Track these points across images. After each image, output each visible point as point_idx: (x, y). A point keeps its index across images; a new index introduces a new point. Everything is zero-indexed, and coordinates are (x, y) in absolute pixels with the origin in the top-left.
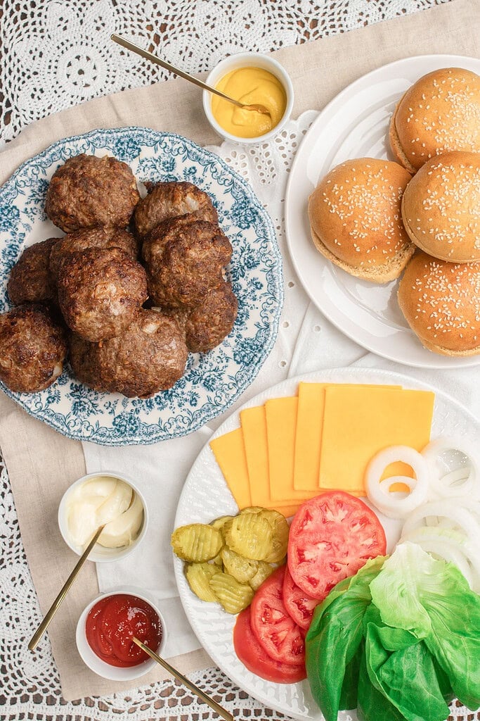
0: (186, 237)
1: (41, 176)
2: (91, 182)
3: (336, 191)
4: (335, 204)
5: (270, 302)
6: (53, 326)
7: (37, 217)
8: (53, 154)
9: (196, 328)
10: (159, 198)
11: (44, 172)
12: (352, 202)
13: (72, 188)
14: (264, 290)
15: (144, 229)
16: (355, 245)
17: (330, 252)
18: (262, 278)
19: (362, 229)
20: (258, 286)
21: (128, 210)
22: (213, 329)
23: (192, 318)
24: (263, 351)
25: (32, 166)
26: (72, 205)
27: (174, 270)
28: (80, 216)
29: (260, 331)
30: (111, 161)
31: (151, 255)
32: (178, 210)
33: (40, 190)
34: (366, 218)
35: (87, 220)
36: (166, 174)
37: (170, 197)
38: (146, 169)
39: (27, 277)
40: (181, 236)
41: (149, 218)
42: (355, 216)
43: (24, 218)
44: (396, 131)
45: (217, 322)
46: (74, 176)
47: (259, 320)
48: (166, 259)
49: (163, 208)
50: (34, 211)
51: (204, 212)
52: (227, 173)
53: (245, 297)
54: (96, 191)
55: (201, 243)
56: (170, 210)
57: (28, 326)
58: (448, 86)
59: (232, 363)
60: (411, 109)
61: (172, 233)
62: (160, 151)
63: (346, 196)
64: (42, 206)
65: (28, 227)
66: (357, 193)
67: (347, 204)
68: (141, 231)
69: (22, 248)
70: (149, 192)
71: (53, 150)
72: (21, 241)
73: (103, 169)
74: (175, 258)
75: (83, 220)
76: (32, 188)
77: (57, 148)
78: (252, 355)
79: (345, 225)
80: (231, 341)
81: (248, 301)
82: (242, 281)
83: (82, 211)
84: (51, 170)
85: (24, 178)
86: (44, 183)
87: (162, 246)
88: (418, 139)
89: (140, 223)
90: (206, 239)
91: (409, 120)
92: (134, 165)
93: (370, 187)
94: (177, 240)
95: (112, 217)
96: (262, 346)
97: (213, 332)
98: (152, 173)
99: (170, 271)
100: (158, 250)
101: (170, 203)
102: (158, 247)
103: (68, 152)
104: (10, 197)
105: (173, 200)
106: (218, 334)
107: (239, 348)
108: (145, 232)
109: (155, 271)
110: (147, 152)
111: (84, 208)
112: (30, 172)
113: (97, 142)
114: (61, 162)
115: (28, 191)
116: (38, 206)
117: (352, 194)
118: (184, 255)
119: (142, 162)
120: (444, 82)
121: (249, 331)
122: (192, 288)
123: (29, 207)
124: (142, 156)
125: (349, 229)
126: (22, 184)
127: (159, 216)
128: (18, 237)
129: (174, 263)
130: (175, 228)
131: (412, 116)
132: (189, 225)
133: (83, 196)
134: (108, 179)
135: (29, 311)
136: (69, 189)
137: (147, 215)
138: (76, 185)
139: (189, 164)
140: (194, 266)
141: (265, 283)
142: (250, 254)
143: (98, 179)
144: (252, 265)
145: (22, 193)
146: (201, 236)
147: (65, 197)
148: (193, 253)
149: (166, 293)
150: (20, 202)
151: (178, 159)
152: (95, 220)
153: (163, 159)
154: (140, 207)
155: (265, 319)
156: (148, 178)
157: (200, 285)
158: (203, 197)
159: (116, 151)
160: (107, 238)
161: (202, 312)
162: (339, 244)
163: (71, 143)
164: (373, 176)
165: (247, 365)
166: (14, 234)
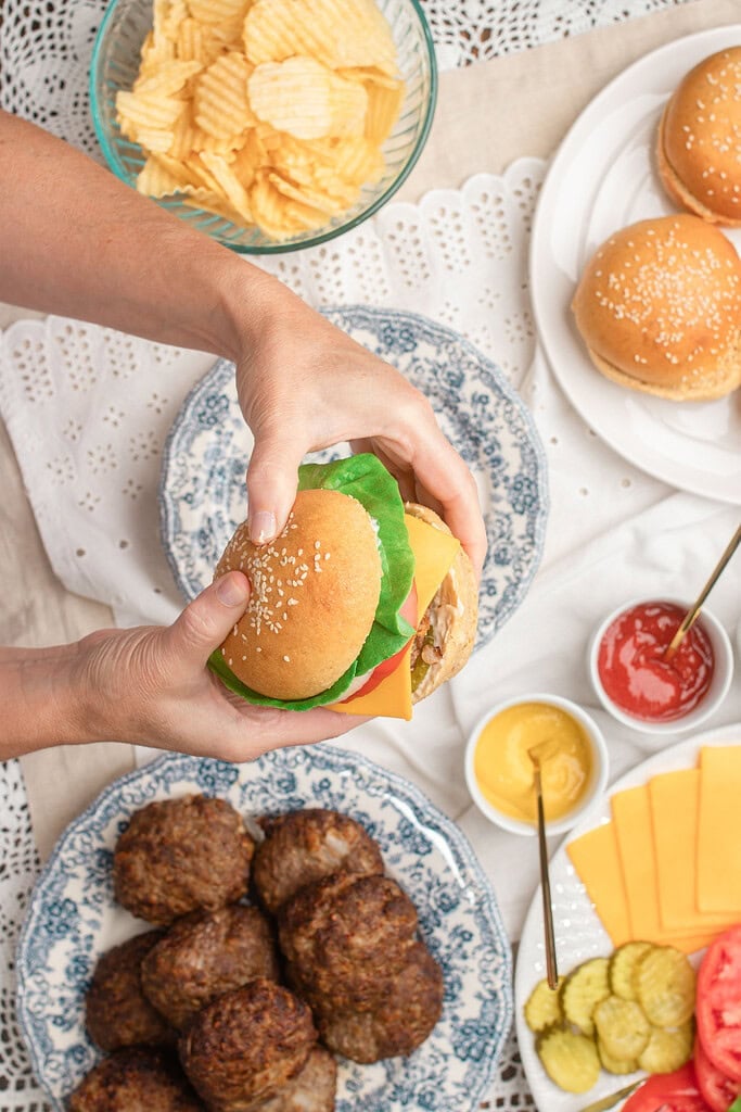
0: (343, 918)
1: (97, 844)
2: (177, 851)
3: (615, 284)
4: (618, 304)
5: (489, 957)
6: (172, 1084)
7: (105, 906)
8: (108, 807)
9: (387, 1030)
10: (285, 847)
11: (100, 838)
12: (645, 293)
13: (149, 866)
14: (476, 941)
15: (273, 898)
16: (669, 355)
17: (630, 377)
18: (470, 924)
19: (671, 328)
20: (466, 936)
21: (241, 873)
22: (414, 1025)
23: (379, 1017)
24: (496, 1035)
25: (79, 833)
26: (156, 890)
27: (337, 971)
28: (172, 901)
29: (484, 1005)
30: (198, 802)
31: (297, 954)
32: (319, 860)
33: (100, 865)
34: (673, 310)
35: (183, 904)
36: (285, 797)
37: (302, 843)
38: (254, 796)
39: (113, 1012)
40: (335, 917)
41: (277, 880)
42: (655, 314)
43: (86, 913)
44: (671, 167)
45: (418, 1015)
46: (148, 847)
47: (479, 987)
48: (320, 957)
49: (293, 863)
50: (99, 898)
51: (359, 855)
52: (378, 777)
53: (449, 956)
54: (187, 862)
55: (367, 920)
56: (307, 861)
57: (134, 1096)
58: (732, 77)
59: (454, 1062)
60: (687, 129)
61: (319, 914)
62: (269, 766)
63: (633, 288)
64: (109, 887)
65: (94, 924)
66: (649, 278)
67: (639, 298)
68: (269, 902)
69: (93, 956)
70: (268, 836)
71: (106, 803)
72: (89, 947)
73: (190, 823)
74: (334, 955)
75: (177, 907)
76: (87, 865)
77: (111, 798)
78: (481, 1044)
79: (645, 330)
80: (444, 1027)
81: (456, 961)
82: (439, 933)
83: (172, 894)
84: (110, 833)
85: (72, 854)
86: (104, 852)
87: (310, 938)
88: (712, 170)
89: (265, 889)
90: (373, 913)
91: (689, 146)
92: (233, 795)
93: (665, 263)
94: (330, 927)
95: (222, 890)
96: (493, 1027)
97: (416, 1029)
98: (265, 800)
99: (332, 975)
100: (304, 944)
101: (303, 852)
102: (303, 940)
103: (129, 799)
104: (57, 887)
105: (308, 846)
106: (422, 1029)
107: (458, 1037)
108: (276, 903)
109: (308, 975)
110: (249, 772)
111: (176, 891)
112: (78, 844)
113: (170, 774)
114: (121, 817)
115: (81, 871)
116: (103, 889)
117: (640, 281)
118: (346, 947)
119: (244, 788)
120: (723, 73)
121: (467, 1007)
122: (370, 990)
123: (89, 894)
124: (243, 779)
125: (652, 334)
126: (71, 863)
127: (291, 874)
128: (83, 943)
129: (335, 961)
130: (322, 905)
131: (692, 138)
132: (343, 896)
133: (170, 874)
134: (202, 839)
135: (131, 1070)
136: (147, 869)
137: (272, 876)
138: (155, 861)
139: (318, 775)
140: (366, 959)
141: (476, 930)
142: (442, 892)
143: (187, 842)
144: (449, 906)
145: (74, 876)
146: (365, 910)
147: (143, 881)
148: (358, 941)
149: (332, 1003)
150: (74, 890)
151: (299, 772)
152: (196, 902)
153: (277, 777)
154: (258, 861)
155: (488, 986)
156: (260, 808)
157: (381, 982)
158: (351, 830)
159: (202, 781)
160: (224, 931)
161: (393, 1008)
162: (644, 361)
163: (131, 785)
164: (662, 244)
165: (477, 1060)
166: (75, 939)
